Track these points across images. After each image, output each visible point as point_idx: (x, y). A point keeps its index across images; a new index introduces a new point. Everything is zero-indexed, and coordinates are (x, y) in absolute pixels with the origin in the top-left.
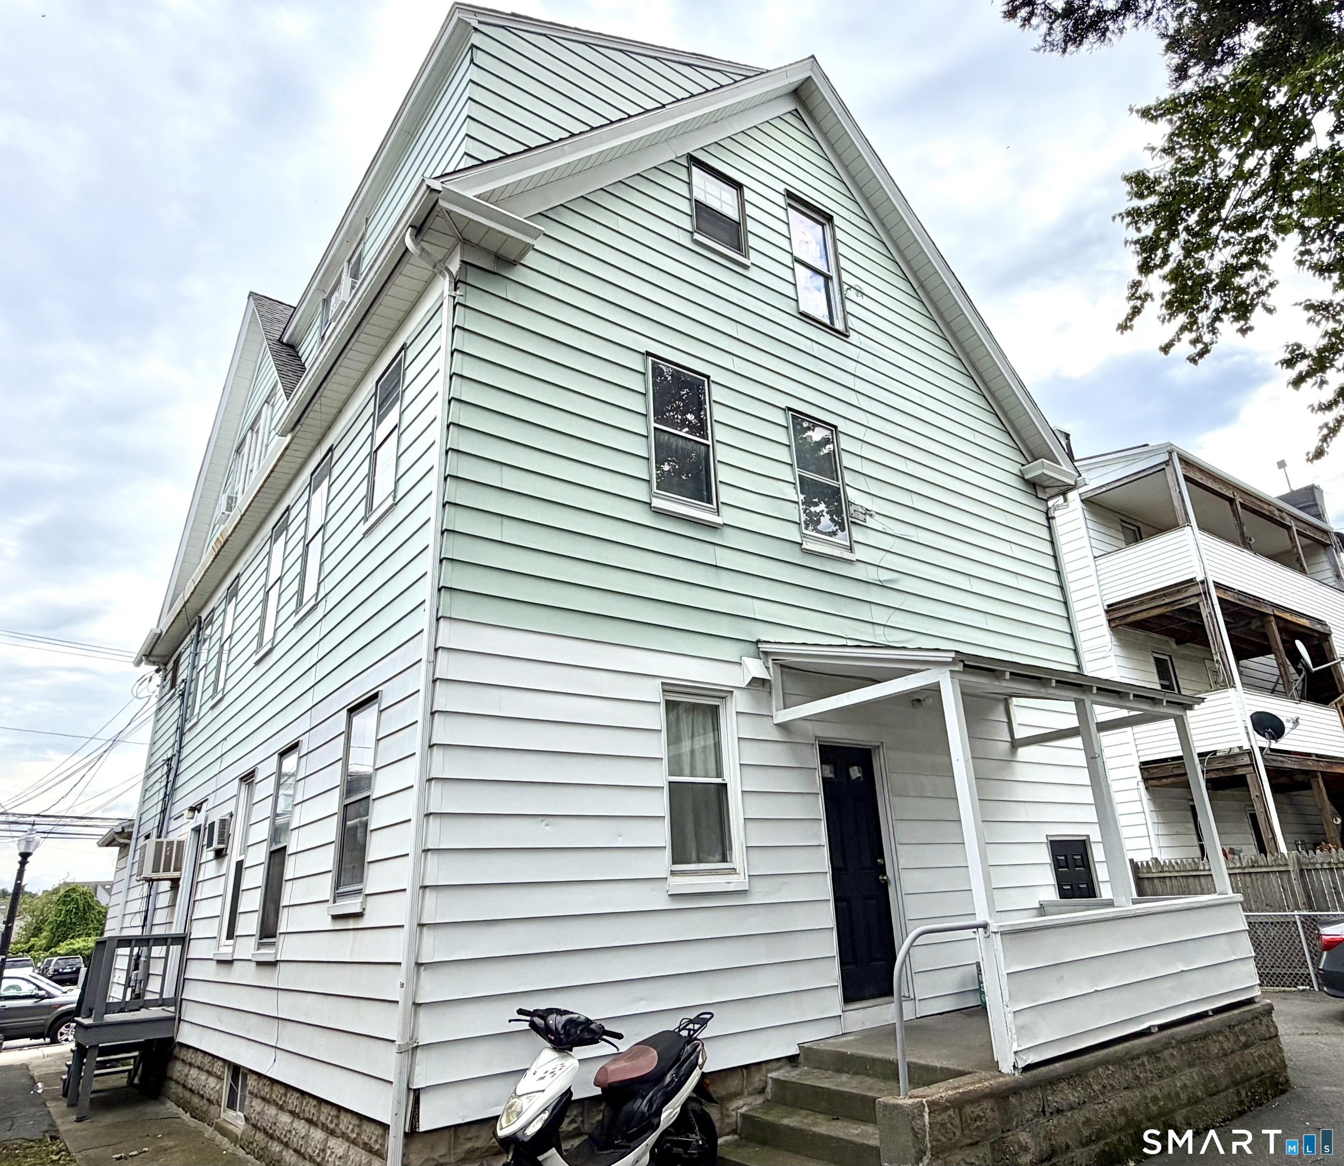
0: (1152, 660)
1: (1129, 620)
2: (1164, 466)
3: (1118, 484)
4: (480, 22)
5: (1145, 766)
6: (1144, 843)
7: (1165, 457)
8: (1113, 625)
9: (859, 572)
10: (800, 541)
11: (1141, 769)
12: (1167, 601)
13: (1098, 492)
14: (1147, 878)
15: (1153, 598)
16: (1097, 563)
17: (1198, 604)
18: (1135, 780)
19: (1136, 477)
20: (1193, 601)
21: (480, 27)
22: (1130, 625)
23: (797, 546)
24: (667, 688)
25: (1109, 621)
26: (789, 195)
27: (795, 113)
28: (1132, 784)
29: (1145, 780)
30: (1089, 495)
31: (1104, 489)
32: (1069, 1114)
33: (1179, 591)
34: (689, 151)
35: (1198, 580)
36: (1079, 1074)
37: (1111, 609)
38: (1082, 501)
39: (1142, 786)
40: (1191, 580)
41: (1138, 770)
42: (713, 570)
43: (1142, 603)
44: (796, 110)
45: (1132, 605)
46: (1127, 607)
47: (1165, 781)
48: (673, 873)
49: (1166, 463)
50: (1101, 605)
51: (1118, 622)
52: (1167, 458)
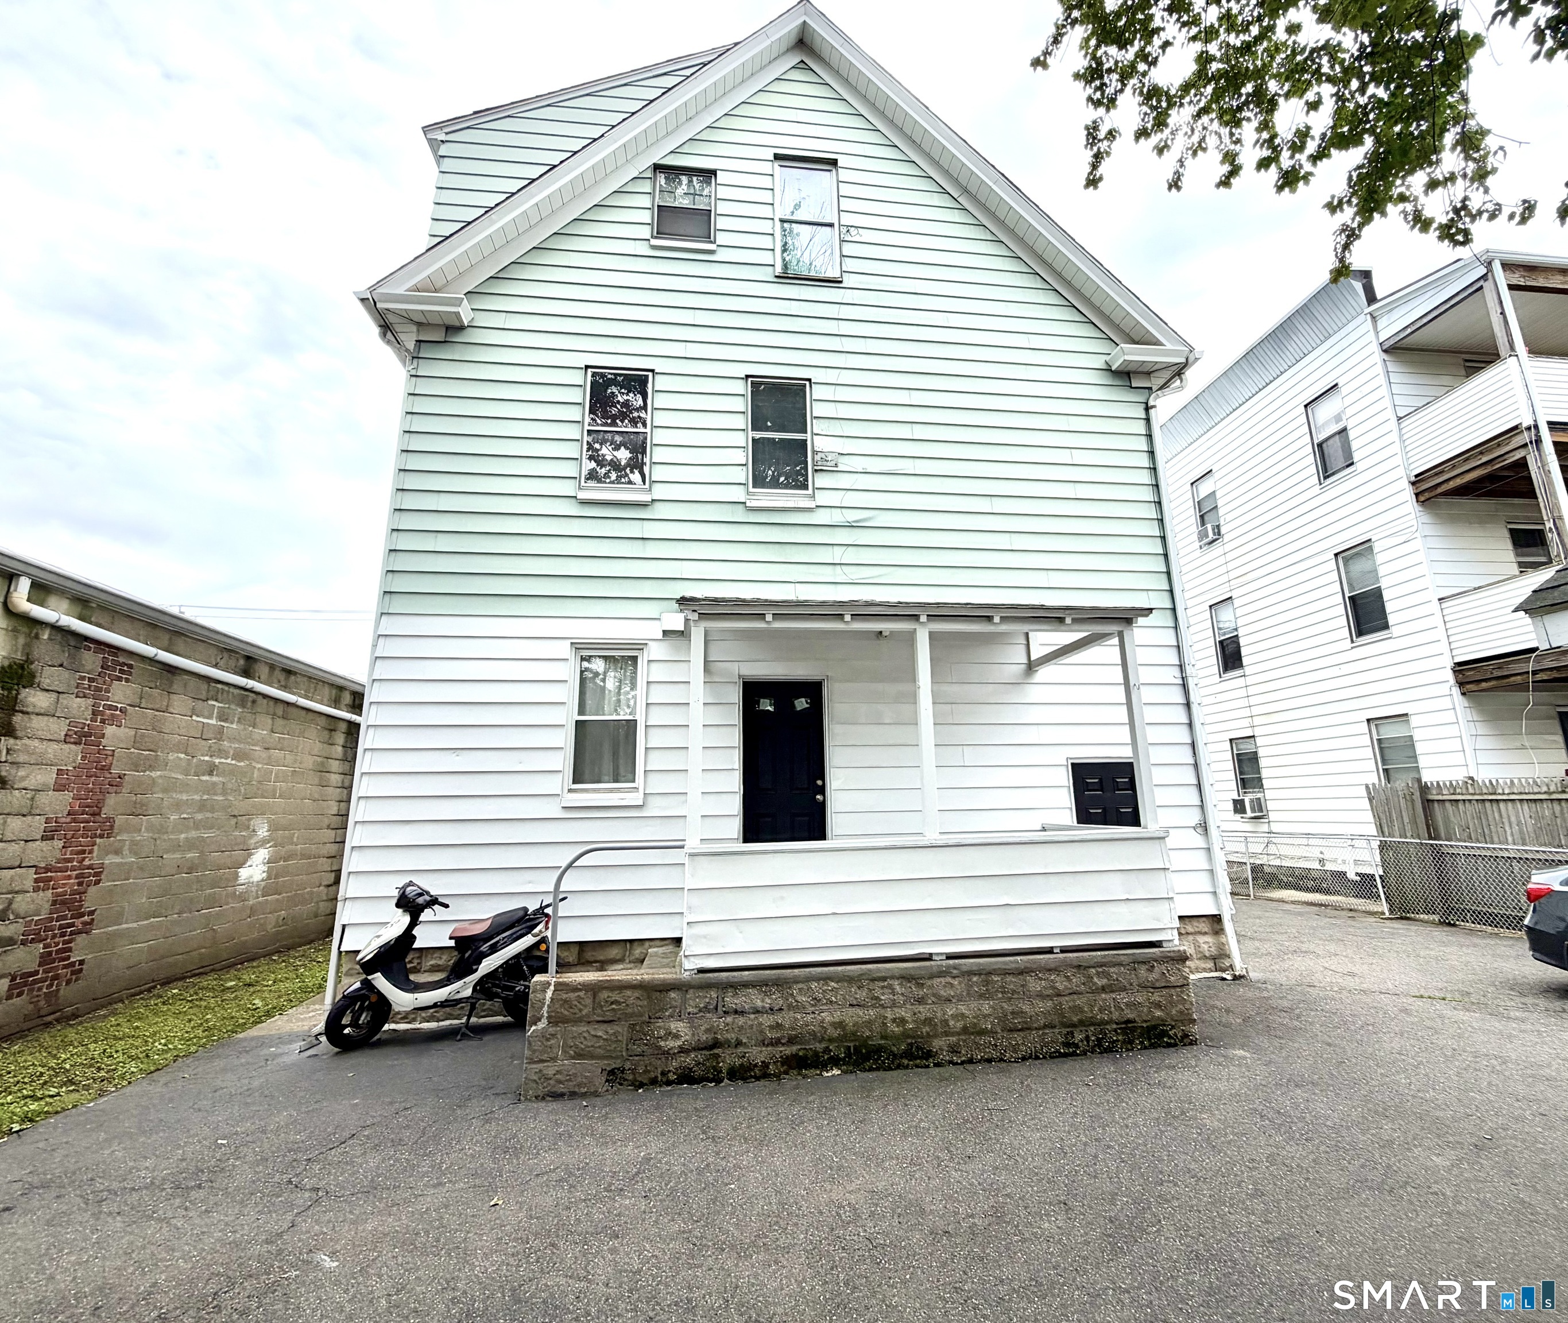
0: (1507, 535)
1: (1440, 490)
2: (1481, 283)
3: (1425, 320)
4: (447, 134)
5: (1461, 669)
6: (1459, 759)
7: (1482, 271)
8: (1422, 499)
9: (821, 517)
10: (743, 500)
11: (1455, 672)
12: (1485, 459)
13: (1402, 335)
14: (1438, 801)
15: (1467, 459)
16: (1402, 426)
17: (1524, 458)
18: (1448, 685)
19: (1448, 306)
20: (1518, 455)
21: (450, 137)
22: (1445, 494)
23: (741, 506)
24: (577, 646)
25: (1417, 495)
26: (777, 157)
27: (802, 65)
28: (1445, 689)
29: (1461, 684)
30: (1392, 342)
31: (1409, 330)
32: (752, 1016)
33: (1499, 445)
34: (655, 161)
35: (1525, 425)
36: (779, 984)
37: (1418, 480)
38: (1385, 351)
39: (1456, 691)
40: (1516, 428)
41: (1451, 672)
42: (640, 542)
43: (1454, 467)
44: (802, 61)
45: (1442, 472)
46: (1436, 474)
47: (1484, 685)
48: (570, 791)
49: (1484, 277)
50: (1405, 478)
51: (1427, 495)
52: (1485, 271)
